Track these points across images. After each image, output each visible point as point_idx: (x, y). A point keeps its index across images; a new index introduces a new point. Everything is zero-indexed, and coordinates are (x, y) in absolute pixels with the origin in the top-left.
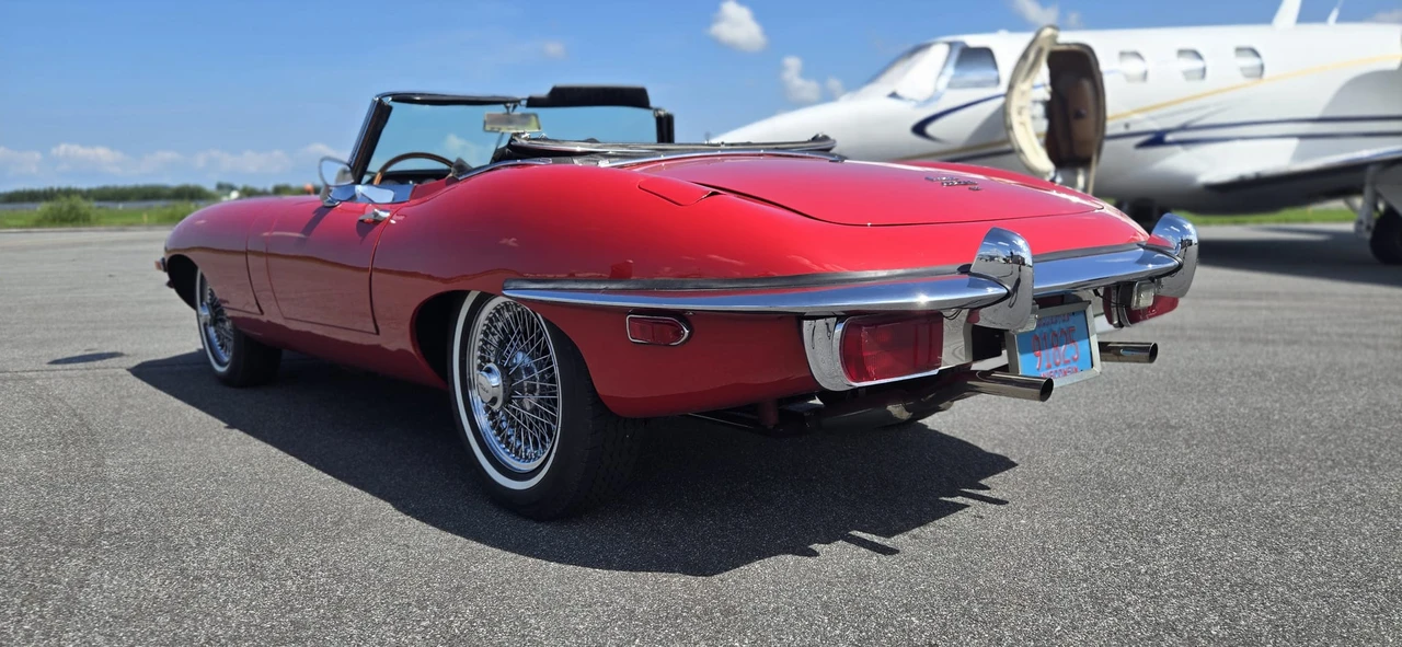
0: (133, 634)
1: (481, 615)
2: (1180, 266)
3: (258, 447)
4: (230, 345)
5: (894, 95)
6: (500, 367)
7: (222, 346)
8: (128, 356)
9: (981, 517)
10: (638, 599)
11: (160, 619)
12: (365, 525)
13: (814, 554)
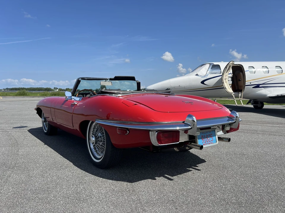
0: (17, 187)
1: (84, 188)
2: (235, 122)
3: (49, 149)
4: (48, 126)
5: (197, 75)
6: (95, 136)
7: (46, 126)
8: (28, 127)
9: (194, 173)
10: (116, 187)
11: (23, 185)
12: (66, 167)
13: (156, 179)
